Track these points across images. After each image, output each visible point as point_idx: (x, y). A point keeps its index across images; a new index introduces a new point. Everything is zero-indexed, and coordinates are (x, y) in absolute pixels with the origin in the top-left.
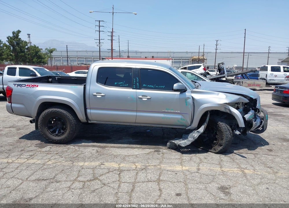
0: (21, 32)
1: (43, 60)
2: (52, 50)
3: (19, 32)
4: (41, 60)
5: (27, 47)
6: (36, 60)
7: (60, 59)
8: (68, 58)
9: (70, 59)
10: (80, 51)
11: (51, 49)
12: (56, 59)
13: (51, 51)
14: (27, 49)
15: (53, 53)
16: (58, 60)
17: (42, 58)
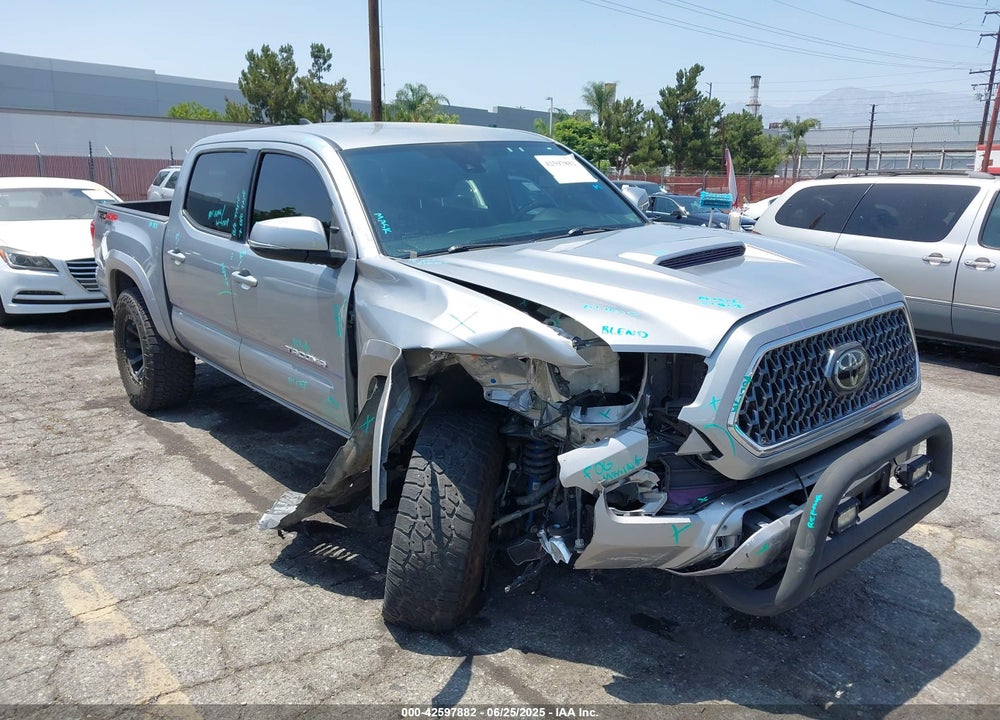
0: (703, 69)
1: (764, 162)
2: (805, 123)
3: (697, 70)
4: (757, 163)
5: (717, 119)
6: (743, 161)
7: (845, 156)
8: (869, 153)
9: (883, 155)
10: (928, 126)
11: (801, 121)
12: (831, 156)
13: (801, 130)
14: (717, 125)
15: (807, 135)
16: (837, 162)
17: (761, 156)
